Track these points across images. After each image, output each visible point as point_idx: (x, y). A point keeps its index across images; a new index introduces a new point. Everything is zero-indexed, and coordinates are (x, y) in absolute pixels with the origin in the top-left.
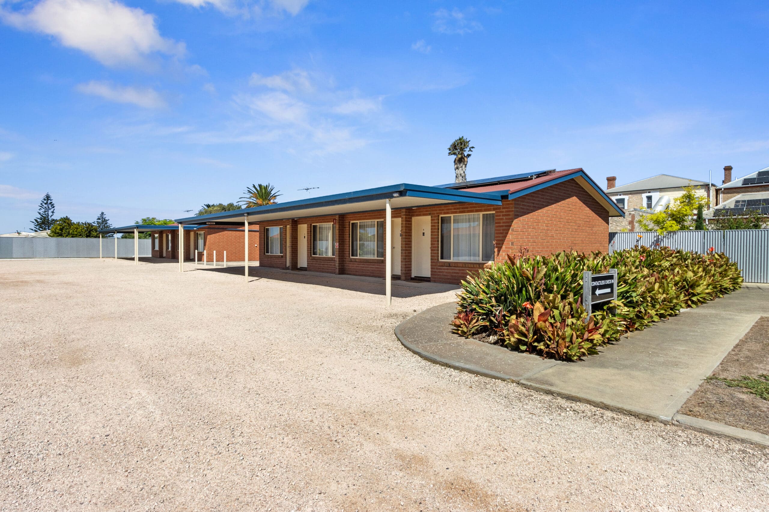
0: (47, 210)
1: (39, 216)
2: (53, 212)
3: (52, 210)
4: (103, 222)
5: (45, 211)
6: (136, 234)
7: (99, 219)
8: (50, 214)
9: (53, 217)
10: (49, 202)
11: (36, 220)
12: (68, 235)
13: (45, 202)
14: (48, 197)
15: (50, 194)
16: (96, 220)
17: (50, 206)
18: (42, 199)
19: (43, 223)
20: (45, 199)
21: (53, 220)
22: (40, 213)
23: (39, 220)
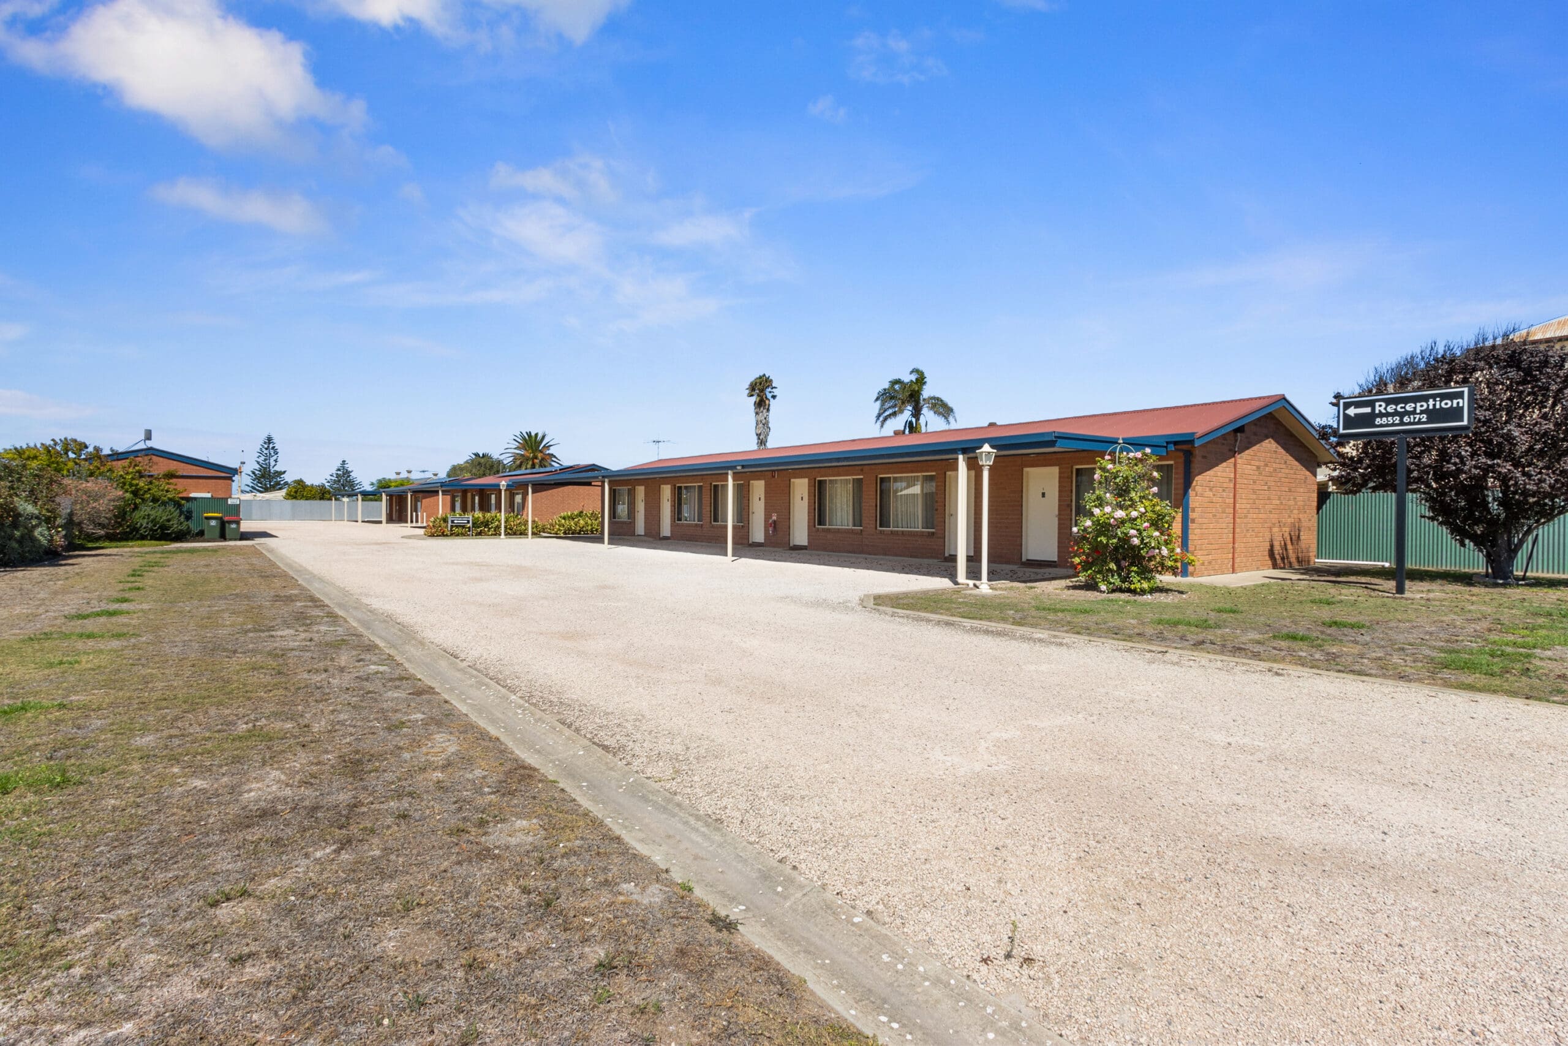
0: (268, 457)
1: (257, 467)
2: (276, 461)
3: (275, 458)
4: (344, 474)
5: (265, 460)
6: (440, 493)
7: (339, 470)
8: (272, 463)
9: (277, 468)
10: (271, 446)
11: (254, 473)
12: (303, 497)
13: (266, 446)
14: (269, 440)
15: (273, 436)
16: (335, 472)
17: (272, 452)
18: (262, 442)
19: (263, 476)
20: (265, 443)
21: (277, 472)
22: (258, 463)
23: (257, 472)
